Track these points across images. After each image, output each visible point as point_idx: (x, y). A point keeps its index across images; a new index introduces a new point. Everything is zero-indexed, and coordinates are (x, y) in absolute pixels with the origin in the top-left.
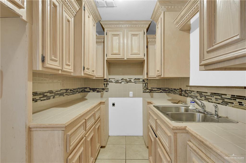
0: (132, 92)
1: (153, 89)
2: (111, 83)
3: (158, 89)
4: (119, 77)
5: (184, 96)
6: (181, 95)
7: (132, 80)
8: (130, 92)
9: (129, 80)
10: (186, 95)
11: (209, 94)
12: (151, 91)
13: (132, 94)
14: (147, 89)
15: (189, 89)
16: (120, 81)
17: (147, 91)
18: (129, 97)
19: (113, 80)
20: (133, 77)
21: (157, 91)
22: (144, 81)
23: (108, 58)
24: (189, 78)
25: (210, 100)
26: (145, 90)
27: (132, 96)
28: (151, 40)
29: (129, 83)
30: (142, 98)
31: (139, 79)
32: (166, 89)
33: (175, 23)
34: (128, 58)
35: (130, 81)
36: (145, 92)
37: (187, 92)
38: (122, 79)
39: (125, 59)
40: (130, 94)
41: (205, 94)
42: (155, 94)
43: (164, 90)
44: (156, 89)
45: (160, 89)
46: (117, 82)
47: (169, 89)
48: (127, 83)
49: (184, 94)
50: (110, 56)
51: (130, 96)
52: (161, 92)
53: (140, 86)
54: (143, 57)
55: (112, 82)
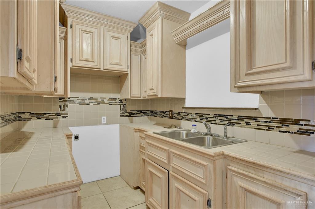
0: (105, 117)
1: (133, 112)
2: (71, 104)
3: (139, 111)
4: (86, 96)
5: (177, 118)
6: (171, 118)
7: (106, 101)
8: (103, 117)
9: (100, 100)
10: (180, 118)
11: (212, 115)
12: (131, 115)
13: (105, 120)
14: (126, 112)
15: (184, 111)
16: (86, 102)
17: (126, 114)
18: (100, 124)
19: (75, 100)
20: (107, 96)
21: (137, 115)
22: (121, 101)
23: (73, 65)
24: (184, 99)
25: (213, 122)
26: (123, 113)
27: (105, 123)
28: (134, 48)
29: (100, 104)
30: (119, 125)
31: (115, 99)
32: (148, 112)
33: (173, 34)
34: (105, 68)
35: (103, 102)
36: (123, 116)
37: (181, 114)
38: (90, 99)
39: (102, 69)
40: (103, 120)
41: (206, 116)
42: (135, 119)
43: (146, 113)
44: (136, 112)
45: (141, 111)
46: (82, 102)
47: (151, 112)
48: (98, 104)
49: (176, 116)
50: (78, 63)
51: (103, 123)
52: (142, 116)
53: (117, 108)
54: (126, 70)
55: (73, 102)
